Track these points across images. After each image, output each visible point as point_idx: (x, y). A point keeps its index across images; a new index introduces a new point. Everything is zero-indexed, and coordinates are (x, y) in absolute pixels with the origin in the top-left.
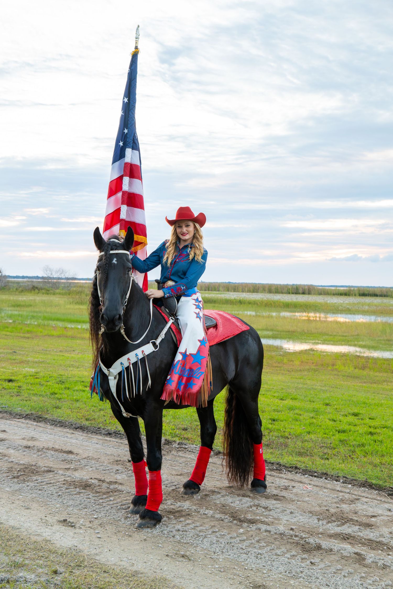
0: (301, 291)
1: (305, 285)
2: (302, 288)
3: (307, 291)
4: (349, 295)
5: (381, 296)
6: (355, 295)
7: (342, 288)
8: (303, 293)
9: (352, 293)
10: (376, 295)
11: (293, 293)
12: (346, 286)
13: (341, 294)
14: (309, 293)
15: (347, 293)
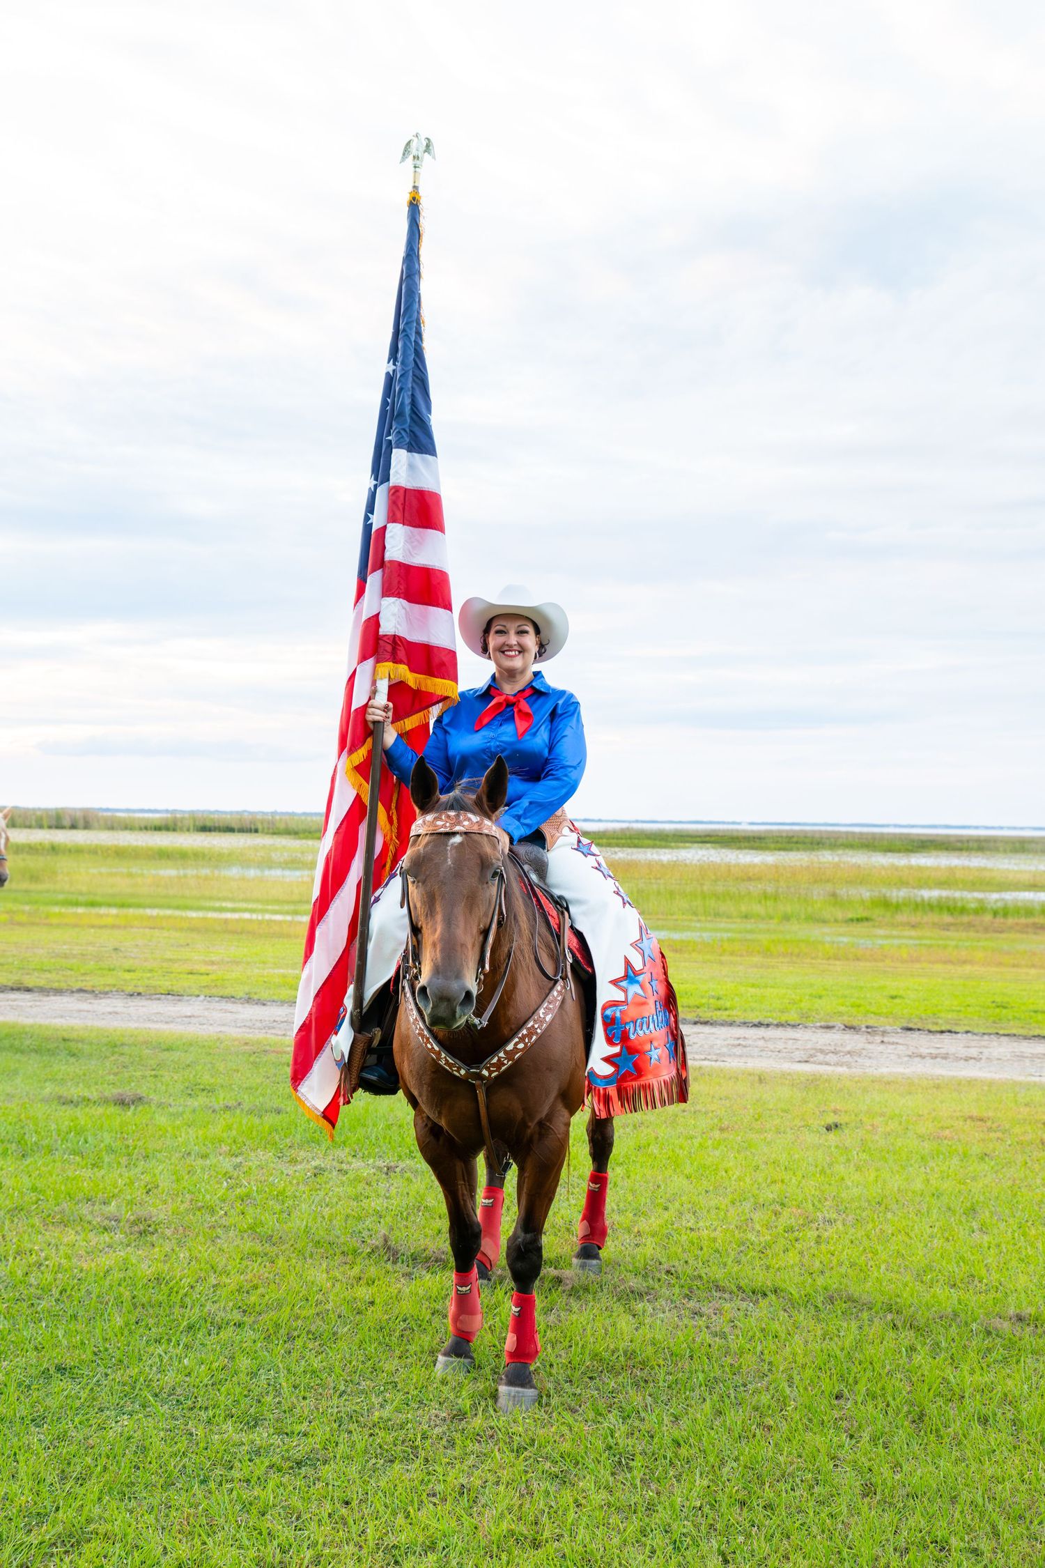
0: (67, 822)
1: (75, 809)
2: (70, 816)
3: (81, 823)
4: (174, 830)
5: (242, 830)
6: (188, 830)
7: (150, 815)
8: (73, 827)
9: (179, 824)
10: (230, 830)
11: (50, 827)
12: (167, 811)
13: (158, 828)
14: (87, 826)
15: (168, 826)
